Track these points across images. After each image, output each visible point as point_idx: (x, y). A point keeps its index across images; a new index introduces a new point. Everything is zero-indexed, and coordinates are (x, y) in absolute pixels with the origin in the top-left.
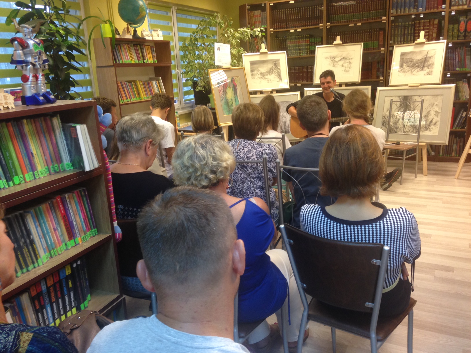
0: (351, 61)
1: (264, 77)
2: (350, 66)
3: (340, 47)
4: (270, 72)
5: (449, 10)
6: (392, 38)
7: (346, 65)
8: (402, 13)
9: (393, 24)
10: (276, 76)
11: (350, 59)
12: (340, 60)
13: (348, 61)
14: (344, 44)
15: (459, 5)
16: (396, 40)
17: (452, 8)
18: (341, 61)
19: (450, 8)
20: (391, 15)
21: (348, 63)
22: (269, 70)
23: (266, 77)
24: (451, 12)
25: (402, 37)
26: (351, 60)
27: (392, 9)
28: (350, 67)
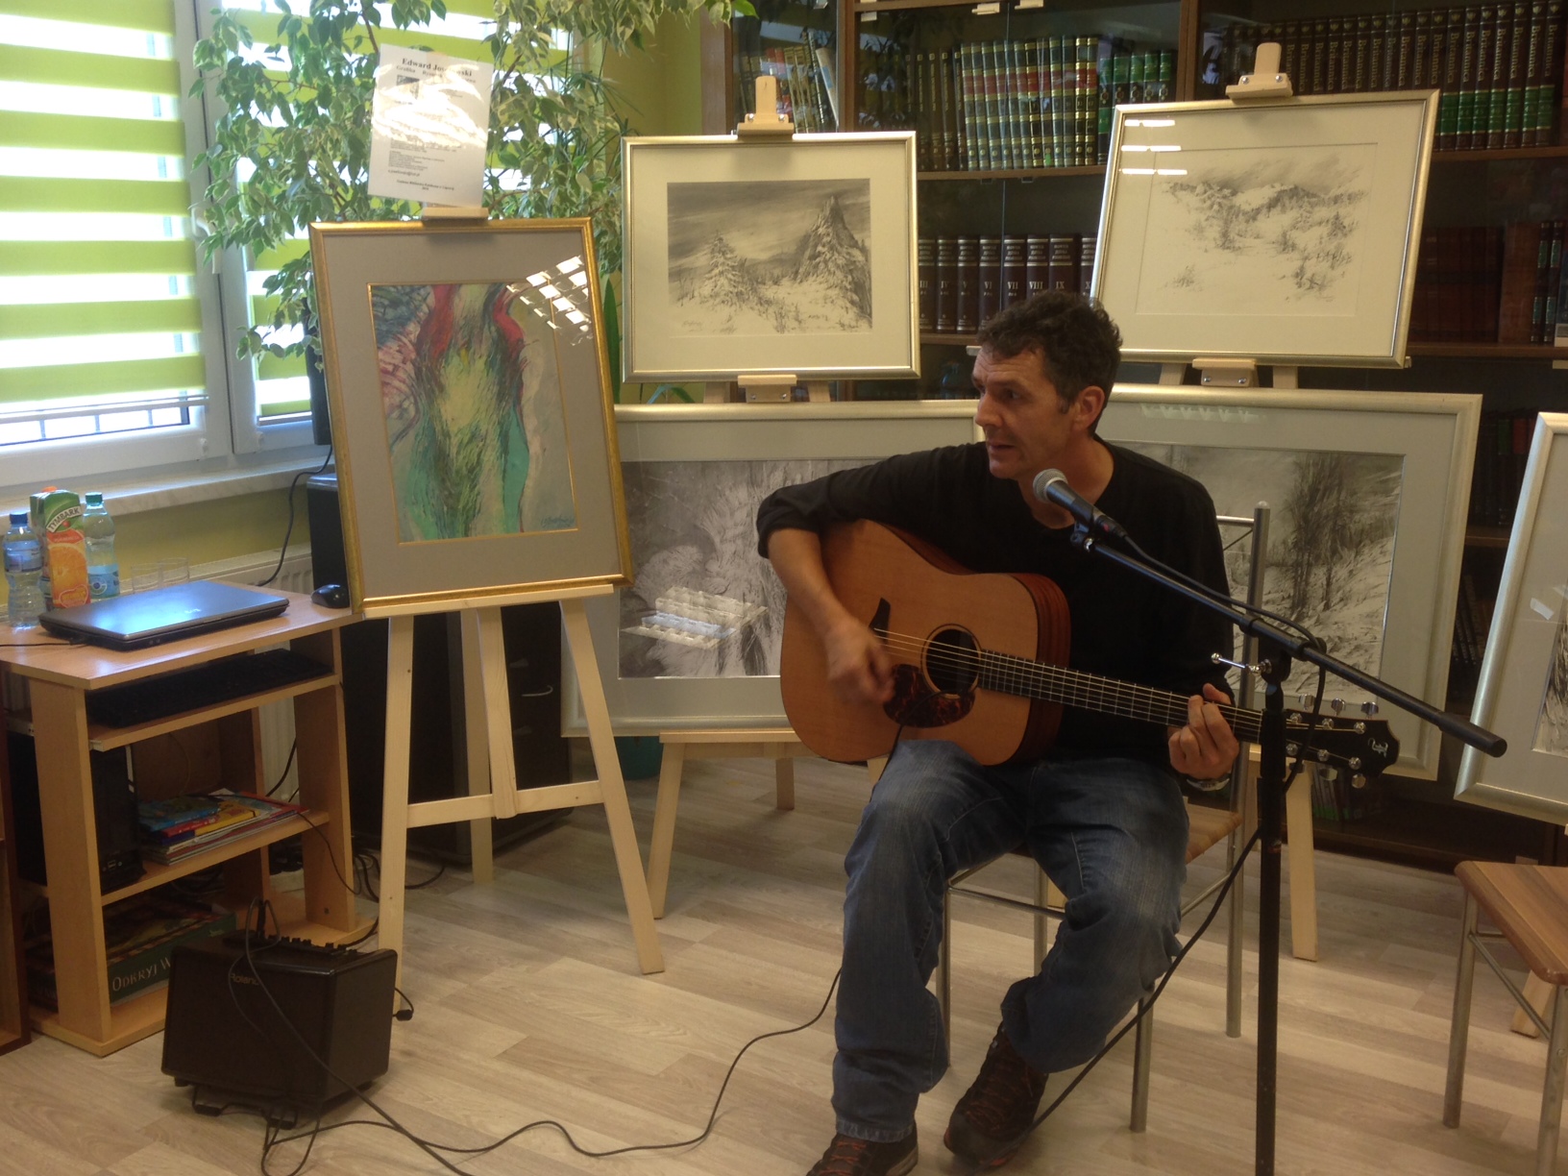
0: (1349, 213)
1: (754, 290)
2: (1339, 248)
3: (1274, 117)
4: (796, 262)
7: (1309, 239)
10: (834, 293)
11: (1336, 200)
12: (1272, 204)
13: (1323, 212)
14: (1305, 99)
18: (1275, 211)
21: (1324, 230)
22: (792, 249)
23: (770, 292)
26: (1343, 210)
28: (1335, 258)
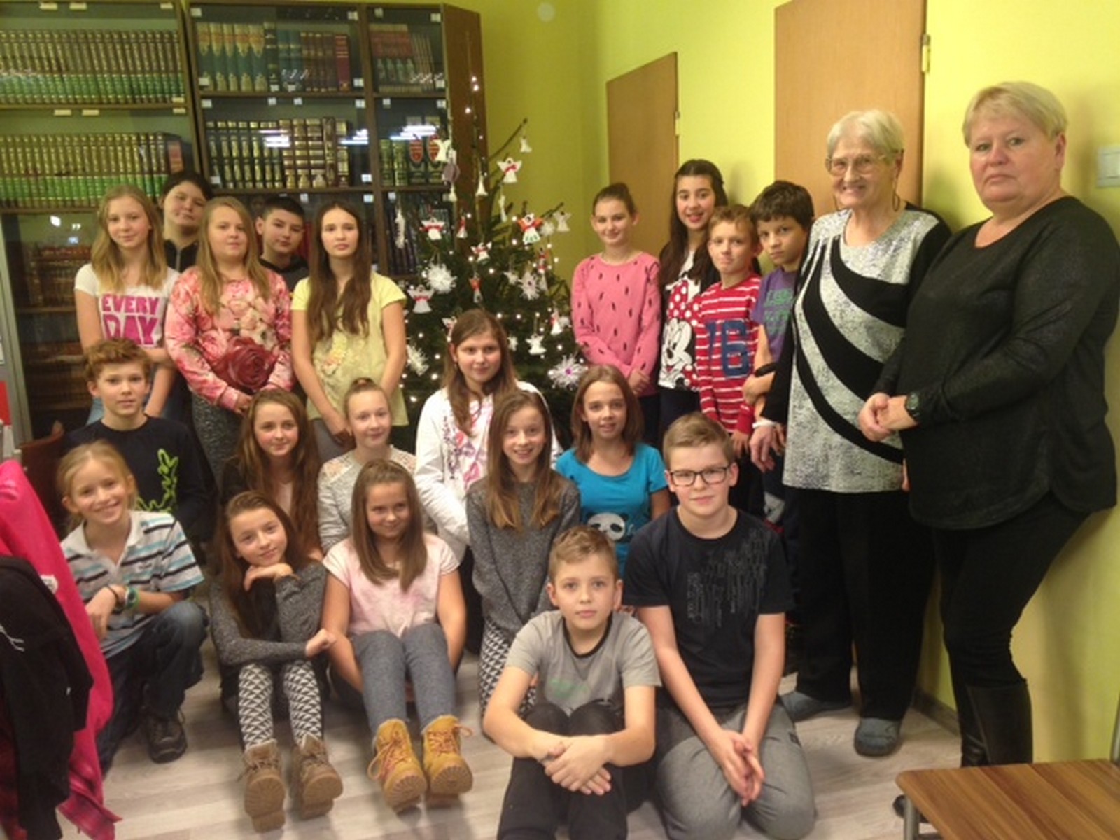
5: (375, 95)
6: (216, 169)
8: (233, 88)
9: (211, 124)
15: (398, 84)
16: (228, 176)
17: (382, 89)
19: (376, 89)
20: (201, 93)
24: (378, 101)
25: (247, 168)
27: (200, 75)
